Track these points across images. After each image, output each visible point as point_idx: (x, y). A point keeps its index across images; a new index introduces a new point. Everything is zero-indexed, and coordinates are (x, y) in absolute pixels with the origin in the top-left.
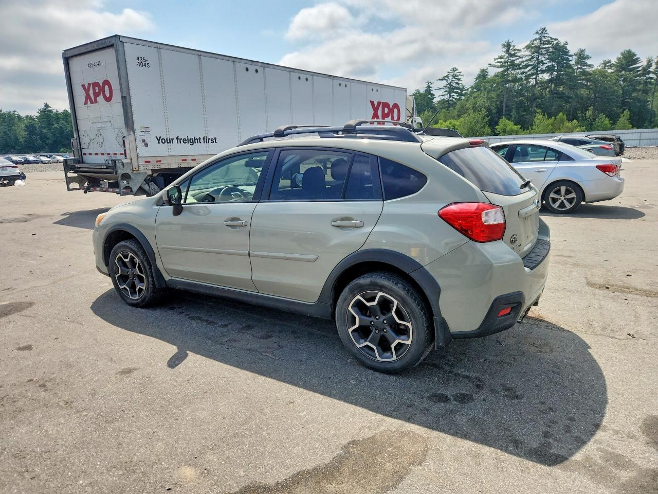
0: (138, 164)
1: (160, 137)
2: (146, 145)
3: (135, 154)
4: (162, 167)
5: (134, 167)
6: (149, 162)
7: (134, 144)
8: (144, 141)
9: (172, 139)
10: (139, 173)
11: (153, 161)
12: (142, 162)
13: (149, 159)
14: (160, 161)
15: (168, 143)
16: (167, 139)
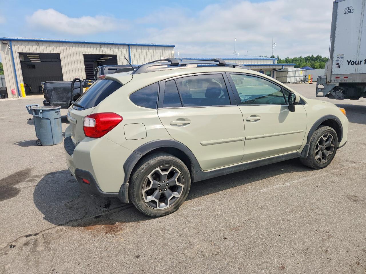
0: (331, 79)
1: (351, 61)
2: (339, 67)
3: (330, 73)
4: (348, 82)
5: (327, 80)
6: (339, 78)
7: (330, 67)
8: (338, 64)
9: (361, 61)
10: (330, 85)
11: (342, 77)
12: (333, 78)
13: (338, 76)
14: (347, 77)
15: (356, 64)
16: (356, 62)
